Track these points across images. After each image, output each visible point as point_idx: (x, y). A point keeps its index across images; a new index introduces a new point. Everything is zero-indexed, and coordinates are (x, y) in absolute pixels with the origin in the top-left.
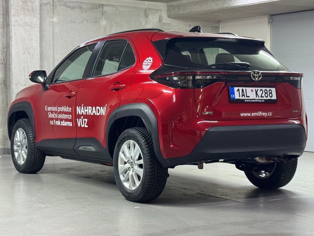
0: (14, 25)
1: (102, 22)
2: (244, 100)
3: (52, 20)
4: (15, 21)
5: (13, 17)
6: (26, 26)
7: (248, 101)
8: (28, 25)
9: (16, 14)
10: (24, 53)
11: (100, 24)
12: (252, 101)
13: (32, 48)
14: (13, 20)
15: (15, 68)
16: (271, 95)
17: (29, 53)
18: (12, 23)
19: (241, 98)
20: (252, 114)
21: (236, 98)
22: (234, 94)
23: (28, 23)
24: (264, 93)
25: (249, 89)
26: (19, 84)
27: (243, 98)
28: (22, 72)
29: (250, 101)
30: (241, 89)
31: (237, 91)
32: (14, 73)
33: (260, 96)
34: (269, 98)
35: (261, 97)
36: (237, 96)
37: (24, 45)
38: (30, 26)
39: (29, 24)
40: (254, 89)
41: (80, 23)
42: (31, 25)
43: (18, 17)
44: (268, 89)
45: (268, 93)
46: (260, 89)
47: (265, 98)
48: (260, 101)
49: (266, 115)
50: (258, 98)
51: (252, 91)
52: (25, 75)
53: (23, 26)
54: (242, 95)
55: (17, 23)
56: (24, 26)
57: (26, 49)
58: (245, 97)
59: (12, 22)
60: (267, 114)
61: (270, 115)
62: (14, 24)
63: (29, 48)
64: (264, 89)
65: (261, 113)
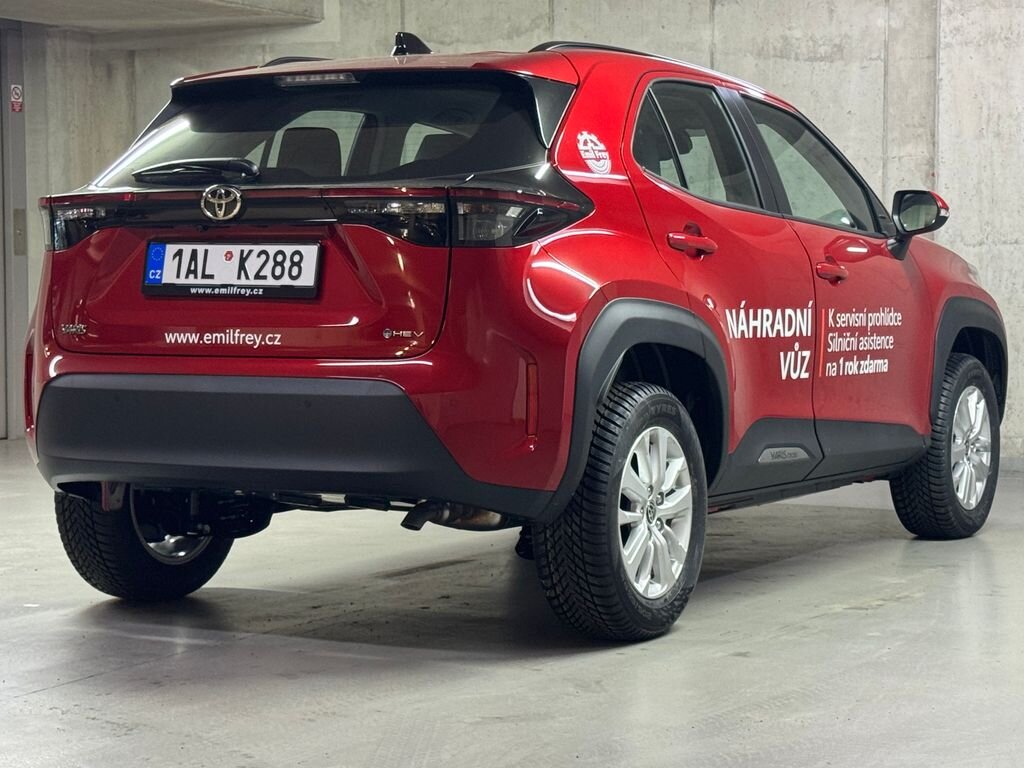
2: (188, 287)
7: (201, 291)
9: (958, 8)
12: (217, 291)
15: (947, 188)
16: (295, 272)
17: (998, 135)
19: (182, 281)
20: (205, 338)
21: (164, 281)
22: (160, 266)
24: (271, 263)
25: (217, 251)
26: (959, 239)
27: (191, 280)
28: (970, 200)
29: (208, 291)
30: (187, 249)
31: (174, 258)
33: (251, 275)
34: (286, 281)
35: (257, 276)
36: (169, 274)
37: (981, 108)
40: (236, 249)
44: (289, 249)
45: (287, 264)
46: (257, 248)
47: (271, 282)
48: (248, 291)
49: (258, 342)
50: (243, 281)
51: (229, 256)
52: (980, 211)
54: (189, 272)
58: (196, 277)
60: (263, 339)
61: (276, 343)
63: (999, 116)
64: (272, 249)
65: (237, 335)
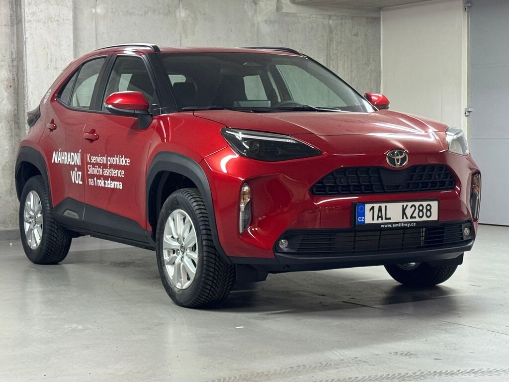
0: (29, 21)
1: (180, 13)
3: (94, 10)
4: (30, 14)
5: (27, 6)
6: (50, 22)
8: (53, 19)
10: (47, 68)
11: (175, 17)
13: (61, 59)
14: (28, 13)
18: (26, 18)
23: (54, 16)
32: (32, 103)
38: (57, 22)
39: (56, 19)
41: (142, 15)
42: (59, 19)
43: (36, 6)
53: (45, 23)
55: (34, 17)
56: (46, 21)
57: (51, 61)
59: (26, 15)
62: (29, 18)
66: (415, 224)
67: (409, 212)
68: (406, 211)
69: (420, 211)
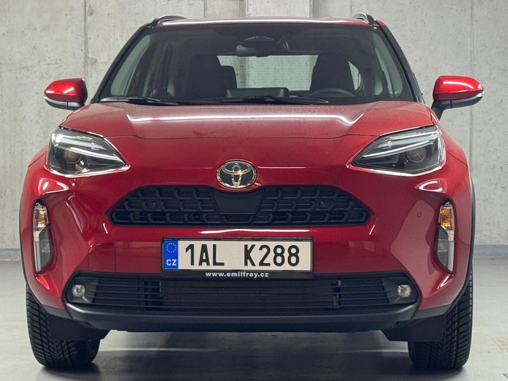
66: (267, 274)
67: (257, 255)
68: (251, 255)
69: (277, 255)
